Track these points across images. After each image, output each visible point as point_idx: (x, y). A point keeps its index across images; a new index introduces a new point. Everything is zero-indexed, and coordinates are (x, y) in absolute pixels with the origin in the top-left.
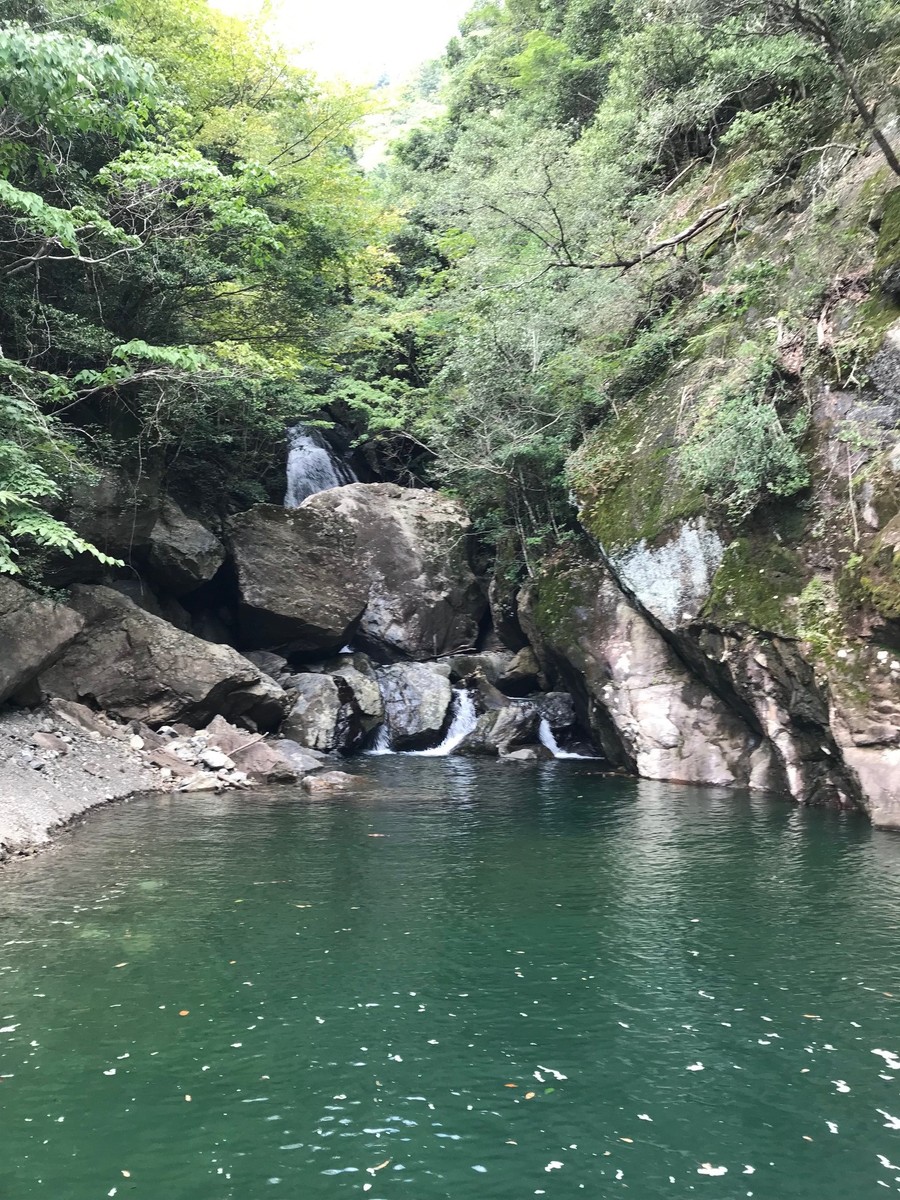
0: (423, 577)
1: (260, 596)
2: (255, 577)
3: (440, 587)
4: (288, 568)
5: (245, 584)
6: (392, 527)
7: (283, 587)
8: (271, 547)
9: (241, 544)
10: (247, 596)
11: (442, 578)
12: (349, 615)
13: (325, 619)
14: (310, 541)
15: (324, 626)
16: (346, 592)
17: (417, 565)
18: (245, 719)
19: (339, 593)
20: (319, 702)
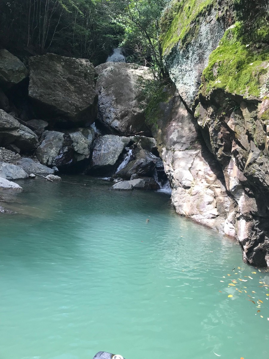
0: (134, 101)
1: (37, 93)
2: (36, 84)
3: (141, 107)
4: (55, 83)
5: (31, 87)
6: (126, 78)
7: (50, 91)
8: (49, 73)
9: (34, 69)
10: (30, 92)
11: (144, 103)
12: (81, 108)
13: (67, 108)
14: (70, 73)
15: (66, 111)
16: (82, 98)
17: (134, 96)
18: (12, 146)
19: (78, 98)
20: (51, 144)
